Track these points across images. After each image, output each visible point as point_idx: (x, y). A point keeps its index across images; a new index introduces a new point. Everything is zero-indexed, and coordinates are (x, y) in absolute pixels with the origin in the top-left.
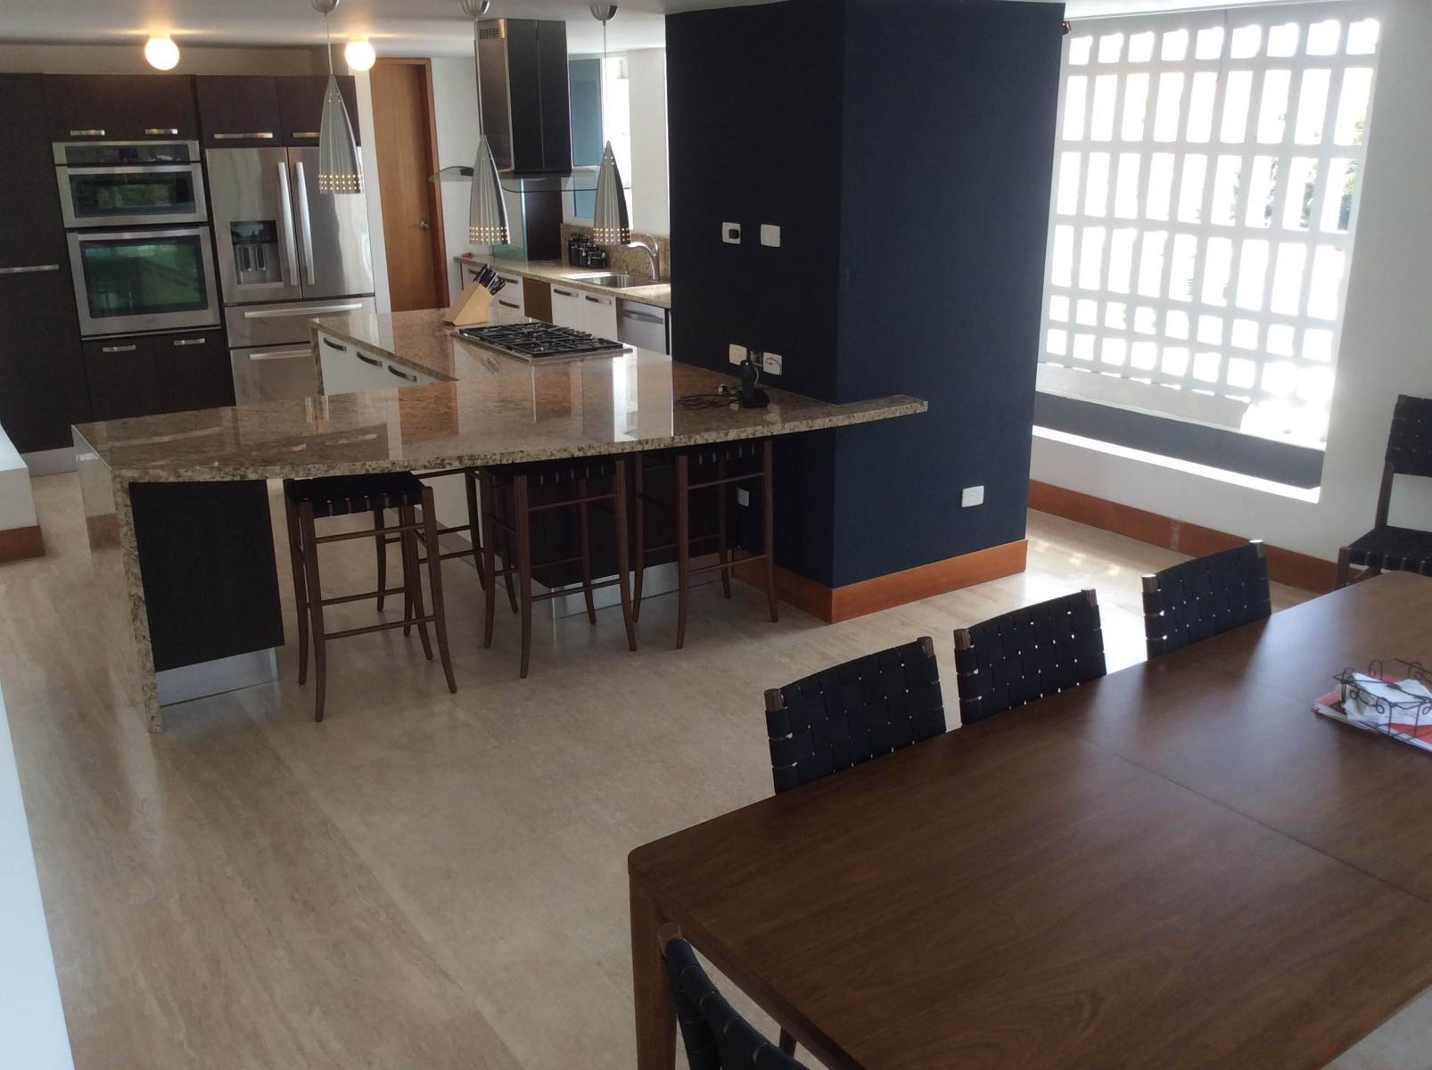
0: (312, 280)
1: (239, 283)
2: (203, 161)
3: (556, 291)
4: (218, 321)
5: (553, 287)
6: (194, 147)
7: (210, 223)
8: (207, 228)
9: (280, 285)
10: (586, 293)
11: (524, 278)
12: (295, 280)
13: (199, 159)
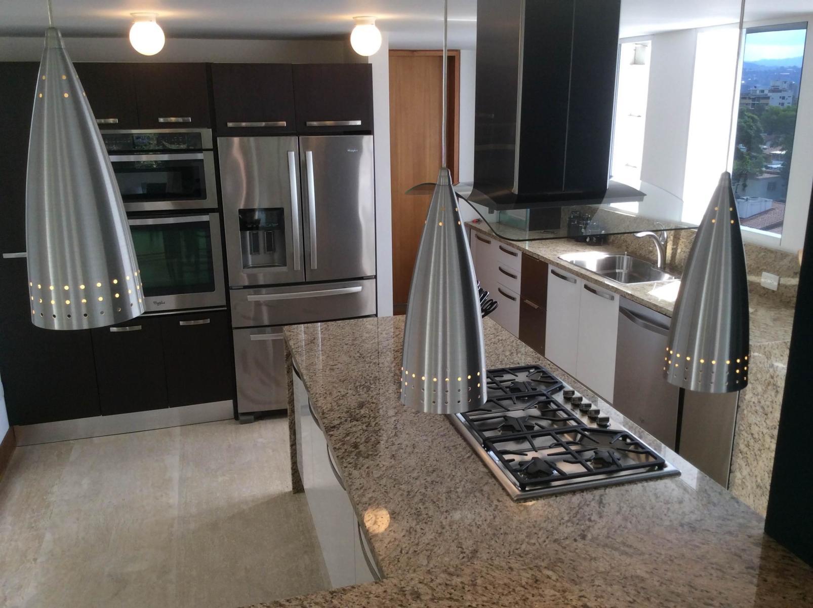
0: (315, 265)
1: (246, 266)
2: (215, 149)
3: (553, 272)
4: (224, 303)
5: (550, 268)
6: (207, 134)
7: (219, 210)
8: (217, 215)
9: (284, 269)
10: (585, 282)
11: (522, 253)
12: (298, 265)
13: (211, 147)
